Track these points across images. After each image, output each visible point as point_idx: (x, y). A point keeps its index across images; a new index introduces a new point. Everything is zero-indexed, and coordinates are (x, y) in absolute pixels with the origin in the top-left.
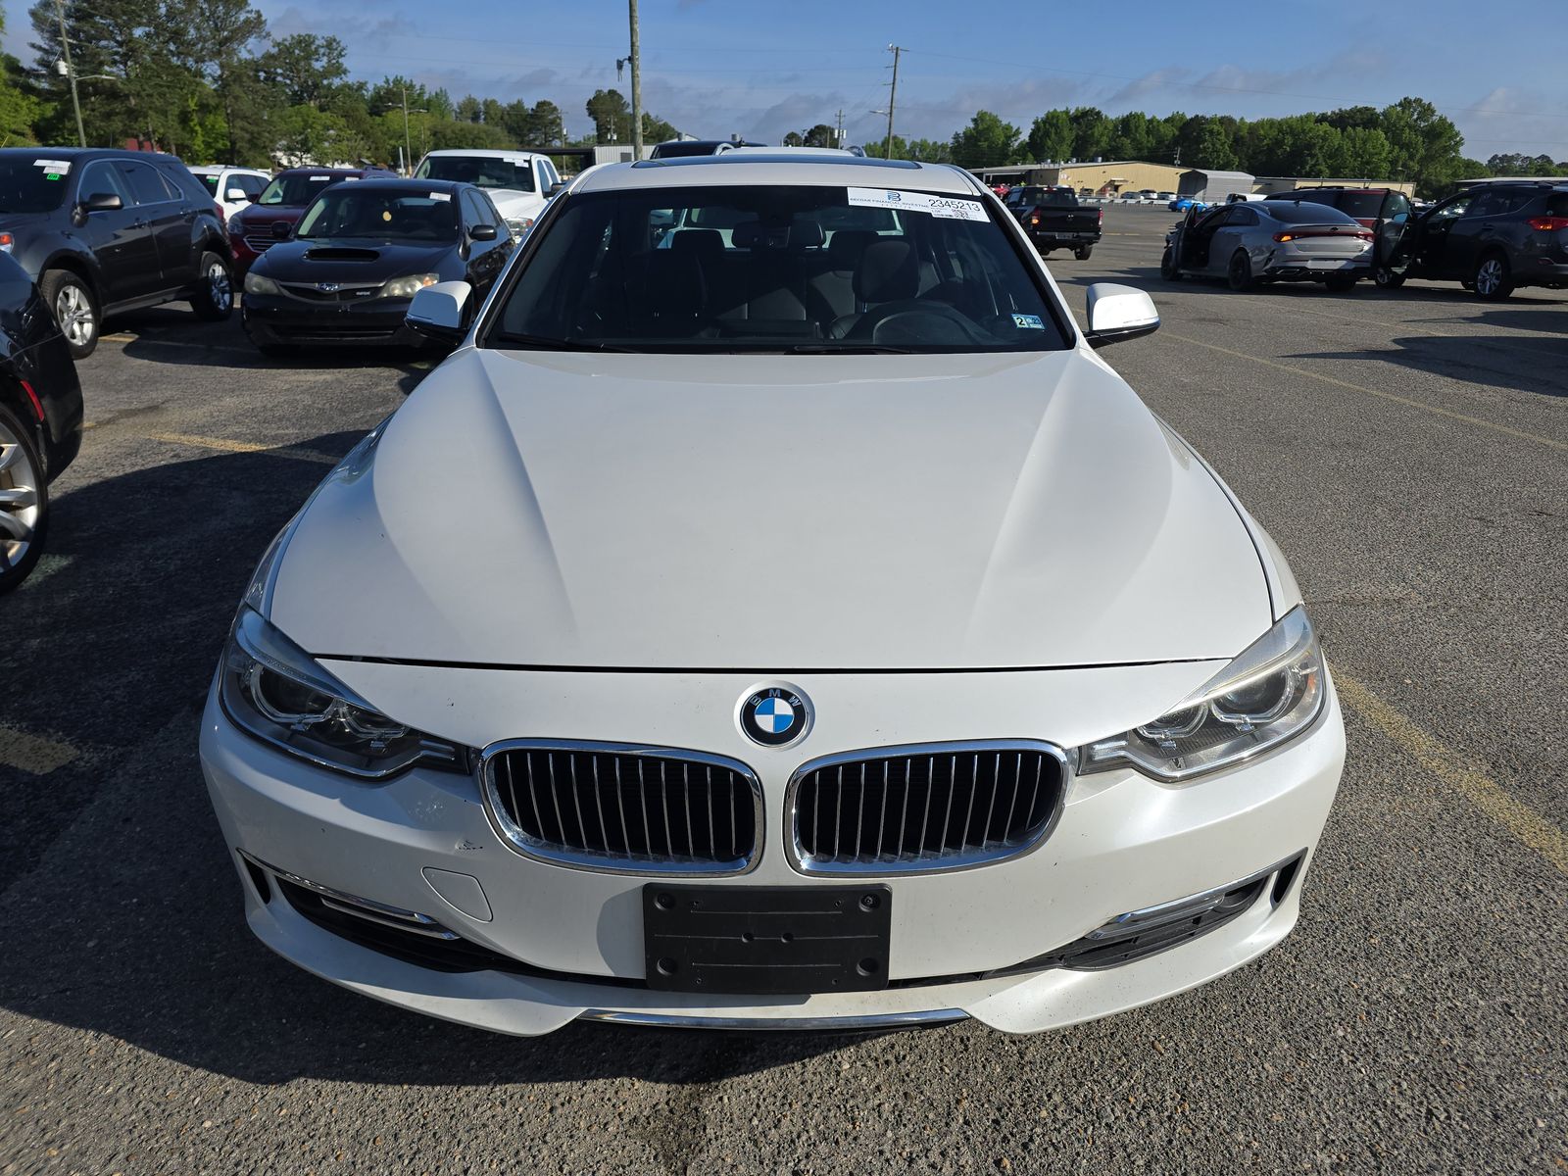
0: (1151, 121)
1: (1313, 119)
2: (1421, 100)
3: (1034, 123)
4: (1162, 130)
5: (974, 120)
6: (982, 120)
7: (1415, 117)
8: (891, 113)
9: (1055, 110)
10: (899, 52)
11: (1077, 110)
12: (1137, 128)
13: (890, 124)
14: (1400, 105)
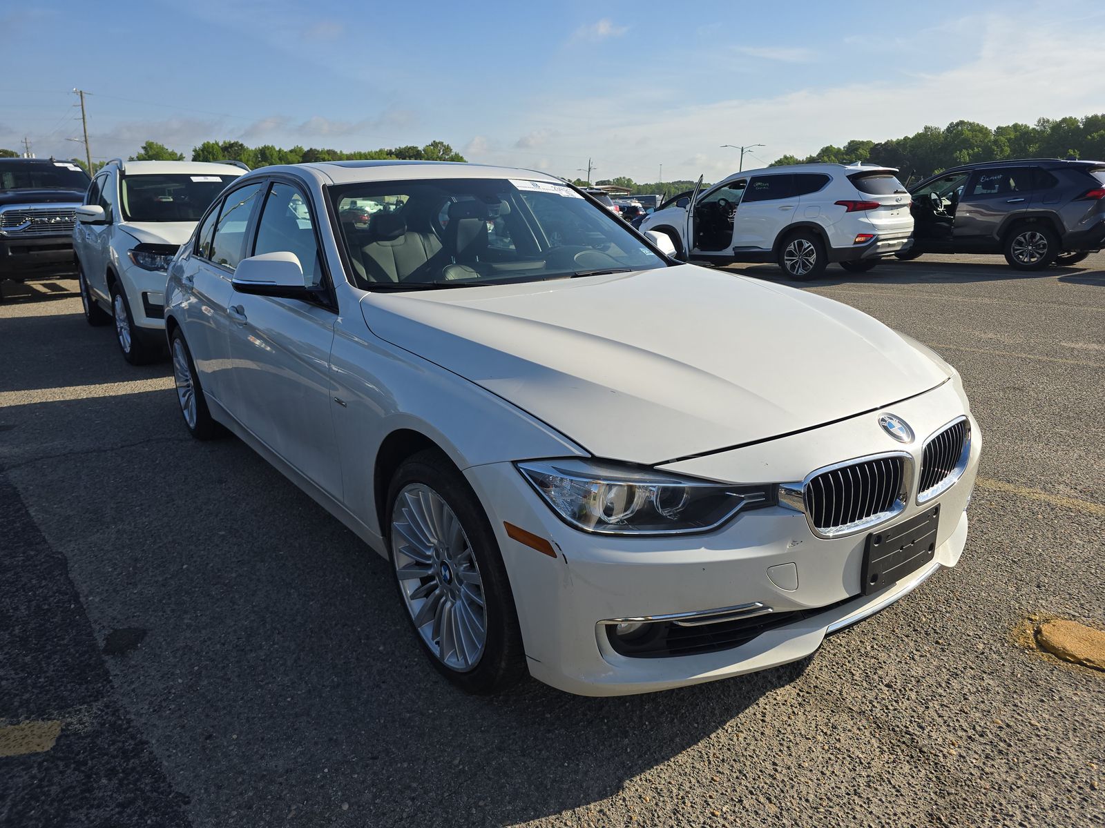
0: (280, 151)
1: (385, 153)
2: (443, 143)
3: (193, 151)
4: (289, 157)
5: (144, 148)
6: (151, 148)
7: (441, 153)
8: (86, 141)
9: (208, 142)
10: (83, 95)
11: (224, 142)
12: (272, 156)
13: (87, 149)
14: (432, 145)
